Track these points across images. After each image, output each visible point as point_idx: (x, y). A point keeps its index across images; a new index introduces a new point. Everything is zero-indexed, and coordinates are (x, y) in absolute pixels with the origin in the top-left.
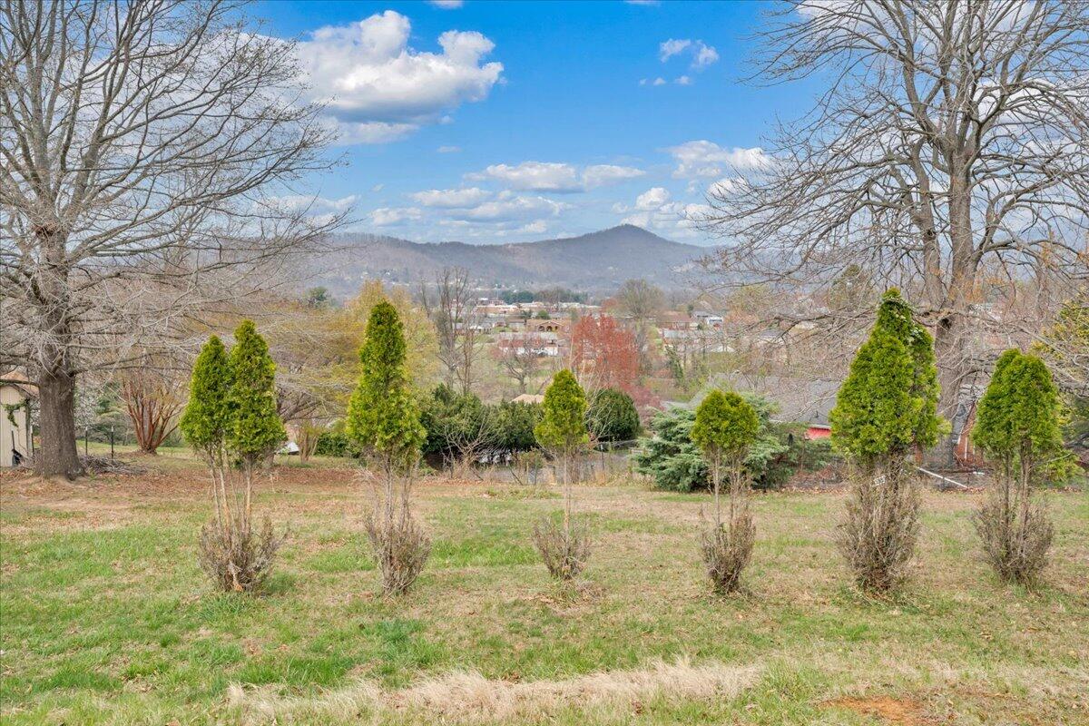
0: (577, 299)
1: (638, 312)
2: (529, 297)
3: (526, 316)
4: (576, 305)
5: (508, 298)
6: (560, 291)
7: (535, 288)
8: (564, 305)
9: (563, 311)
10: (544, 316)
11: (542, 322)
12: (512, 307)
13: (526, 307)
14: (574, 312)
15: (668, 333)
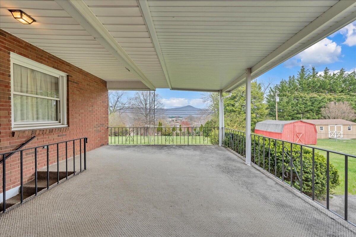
0: (181, 118)
1: (191, 120)
2: (173, 117)
3: (173, 120)
4: (181, 119)
5: (170, 118)
6: (178, 116)
7: (174, 116)
8: (179, 119)
9: (179, 120)
10: (176, 121)
11: (176, 122)
12: (171, 119)
13: (173, 119)
14: (181, 120)
15: (196, 123)
